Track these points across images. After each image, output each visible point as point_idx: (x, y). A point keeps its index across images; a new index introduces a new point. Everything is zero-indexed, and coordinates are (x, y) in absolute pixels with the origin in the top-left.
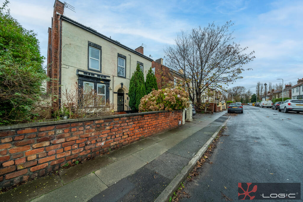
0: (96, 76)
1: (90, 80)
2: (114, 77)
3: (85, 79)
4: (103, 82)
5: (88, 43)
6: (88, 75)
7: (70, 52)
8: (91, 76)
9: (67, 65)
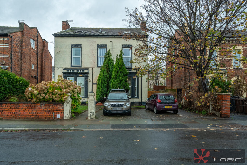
0: (76, 71)
1: (71, 75)
2: (93, 69)
3: (68, 75)
4: (82, 75)
5: (71, 45)
6: (70, 72)
7: (59, 57)
8: (71, 72)
9: (57, 67)
